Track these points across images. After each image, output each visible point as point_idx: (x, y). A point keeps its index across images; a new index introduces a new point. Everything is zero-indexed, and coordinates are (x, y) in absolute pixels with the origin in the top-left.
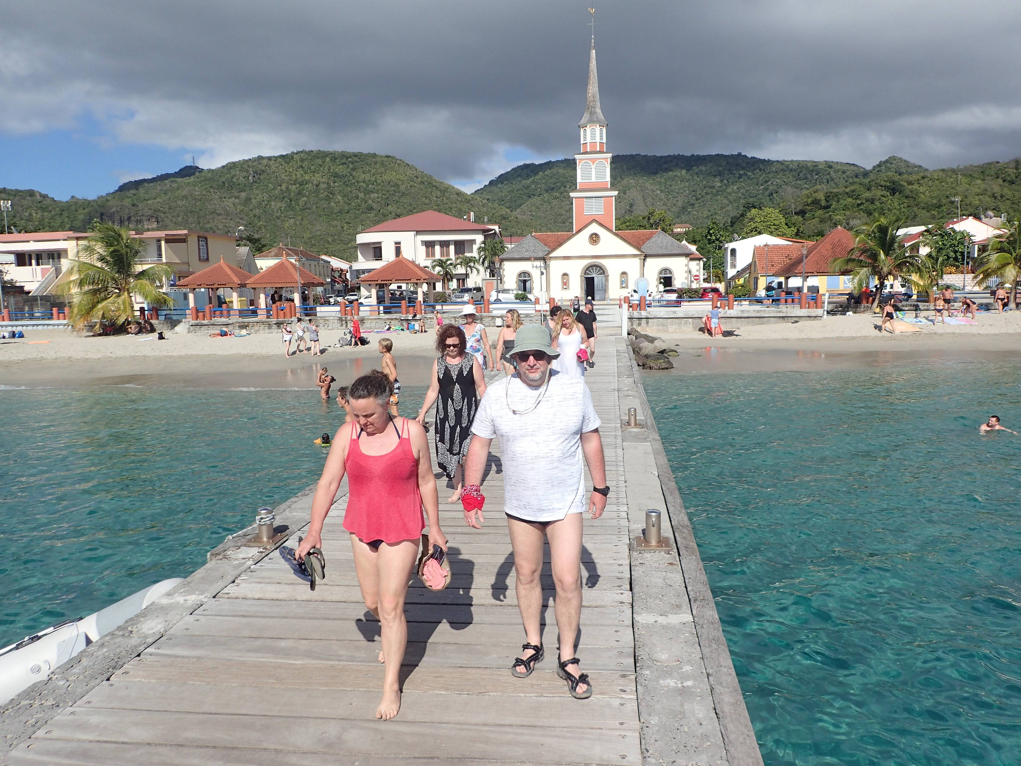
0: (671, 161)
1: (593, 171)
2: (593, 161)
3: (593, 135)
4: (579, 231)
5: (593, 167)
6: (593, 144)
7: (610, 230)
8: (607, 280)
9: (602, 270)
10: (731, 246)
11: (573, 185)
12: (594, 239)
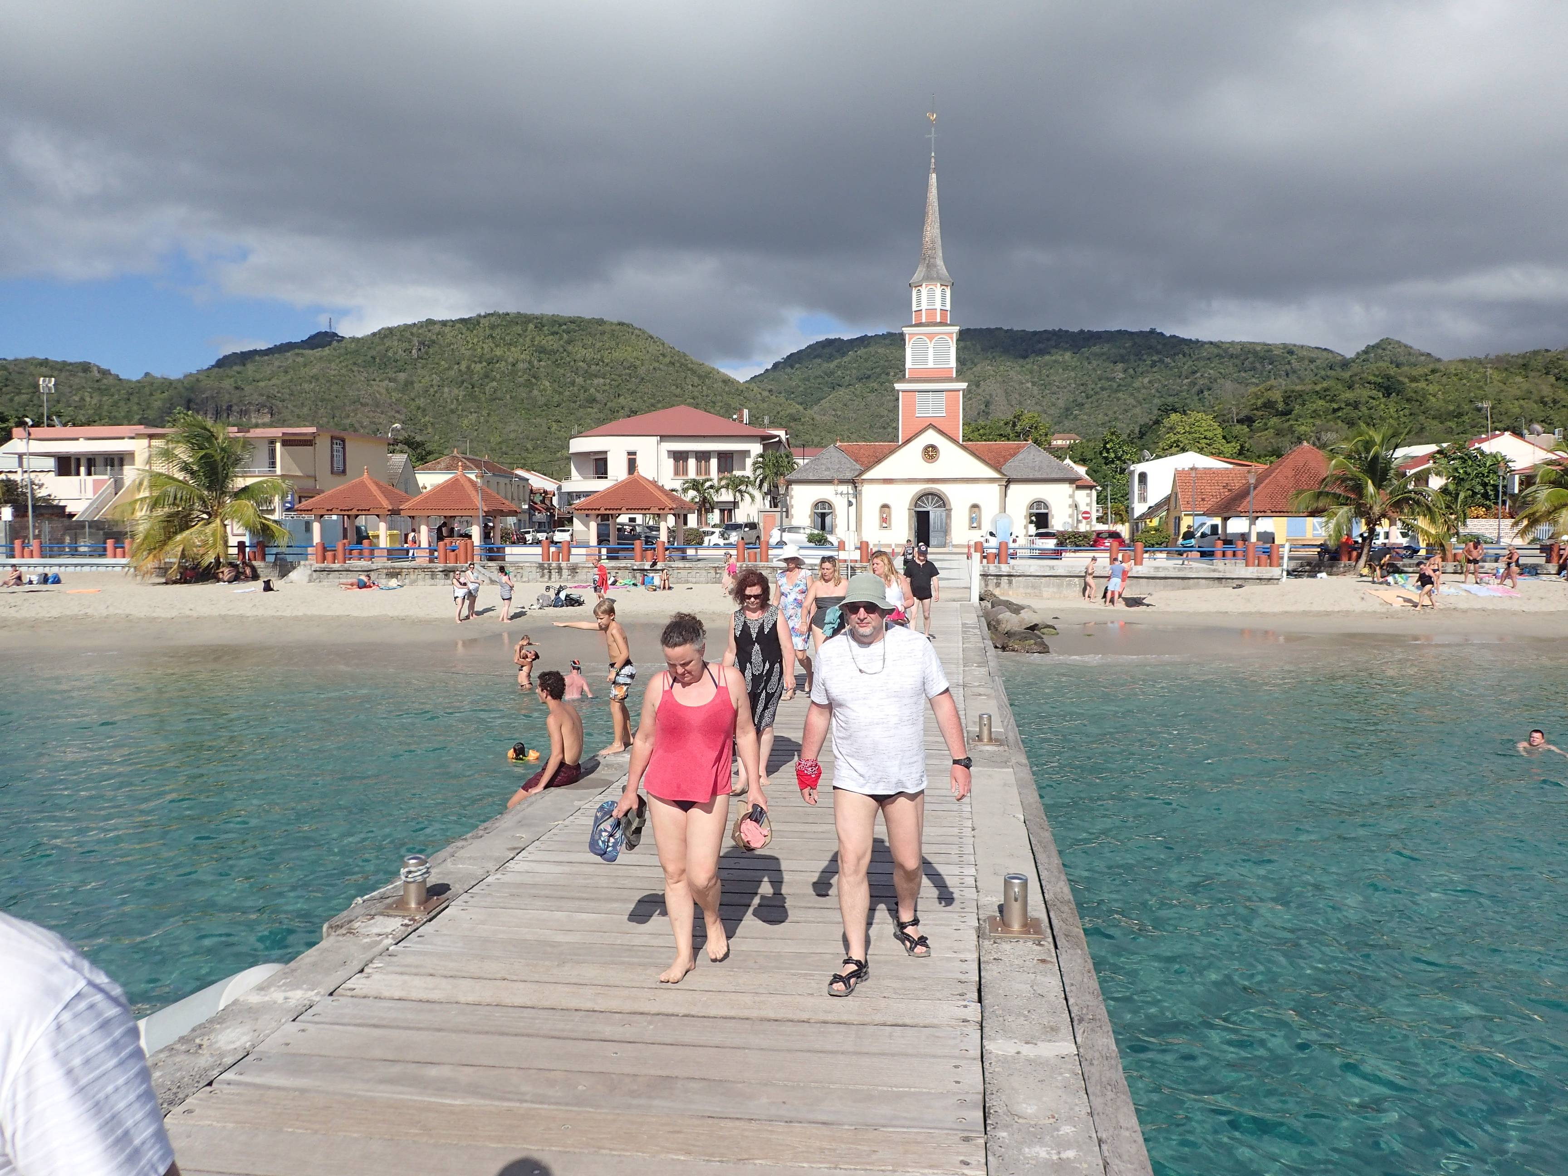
0: (1048, 340)
1: (931, 351)
2: (931, 336)
3: (931, 300)
4: (907, 441)
5: (931, 345)
6: (931, 311)
7: (955, 441)
8: (949, 516)
9: (941, 501)
10: (1139, 468)
11: (900, 373)
12: (931, 452)
